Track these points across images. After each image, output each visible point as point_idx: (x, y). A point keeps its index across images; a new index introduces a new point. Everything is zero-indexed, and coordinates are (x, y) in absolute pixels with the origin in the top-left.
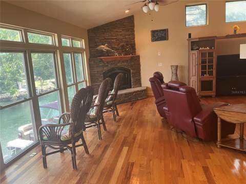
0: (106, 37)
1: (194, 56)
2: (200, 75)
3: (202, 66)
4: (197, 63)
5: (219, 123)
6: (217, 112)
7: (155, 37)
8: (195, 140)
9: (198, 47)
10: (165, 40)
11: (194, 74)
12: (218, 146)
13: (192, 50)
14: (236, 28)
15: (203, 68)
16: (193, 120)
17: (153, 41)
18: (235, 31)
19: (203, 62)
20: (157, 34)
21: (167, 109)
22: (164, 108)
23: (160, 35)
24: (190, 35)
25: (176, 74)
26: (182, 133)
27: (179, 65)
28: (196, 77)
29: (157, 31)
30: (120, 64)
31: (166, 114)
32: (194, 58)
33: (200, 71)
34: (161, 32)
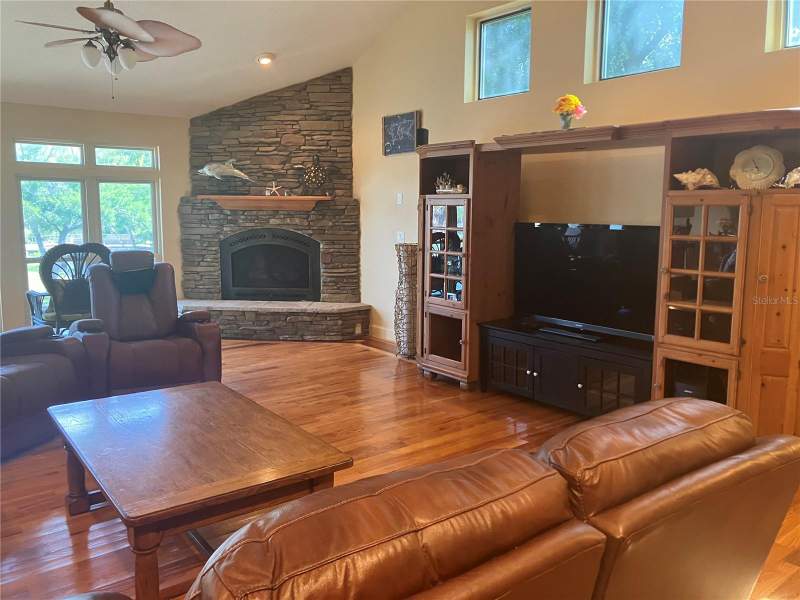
0: (242, 140)
7: (390, 139)
10: (413, 150)
17: (386, 151)
18: (565, 119)
20: (395, 130)
23: (401, 132)
29: (395, 118)
30: (278, 222)
33: (428, 274)
34: (404, 121)
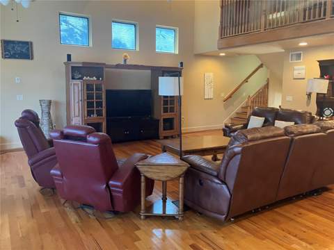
1: (76, 87)
2: (86, 115)
3: (88, 102)
4: (80, 98)
5: (143, 185)
6: (142, 169)
7: (9, 51)
8: (108, 215)
9: (80, 76)
10: (29, 58)
11: (77, 114)
12: (142, 217)
13: (73, 78)
14: (126, 56)
15: (90, 105)
16: (108, 186)
17: (5, 57)
18: (125, 61)
19: (89, 97)
20: (14, 47)
21: (59, 173)
22: (52, 171)
23: (18, 49)
24: (69, 57)
25: (49, 113)
26: (82, 208)
27: (53, 99)
28: (80, 119)
29: (13, 42)
31: (56, 182)
32: (76, 91)
33: (86, 109)
34: (20, 45)
